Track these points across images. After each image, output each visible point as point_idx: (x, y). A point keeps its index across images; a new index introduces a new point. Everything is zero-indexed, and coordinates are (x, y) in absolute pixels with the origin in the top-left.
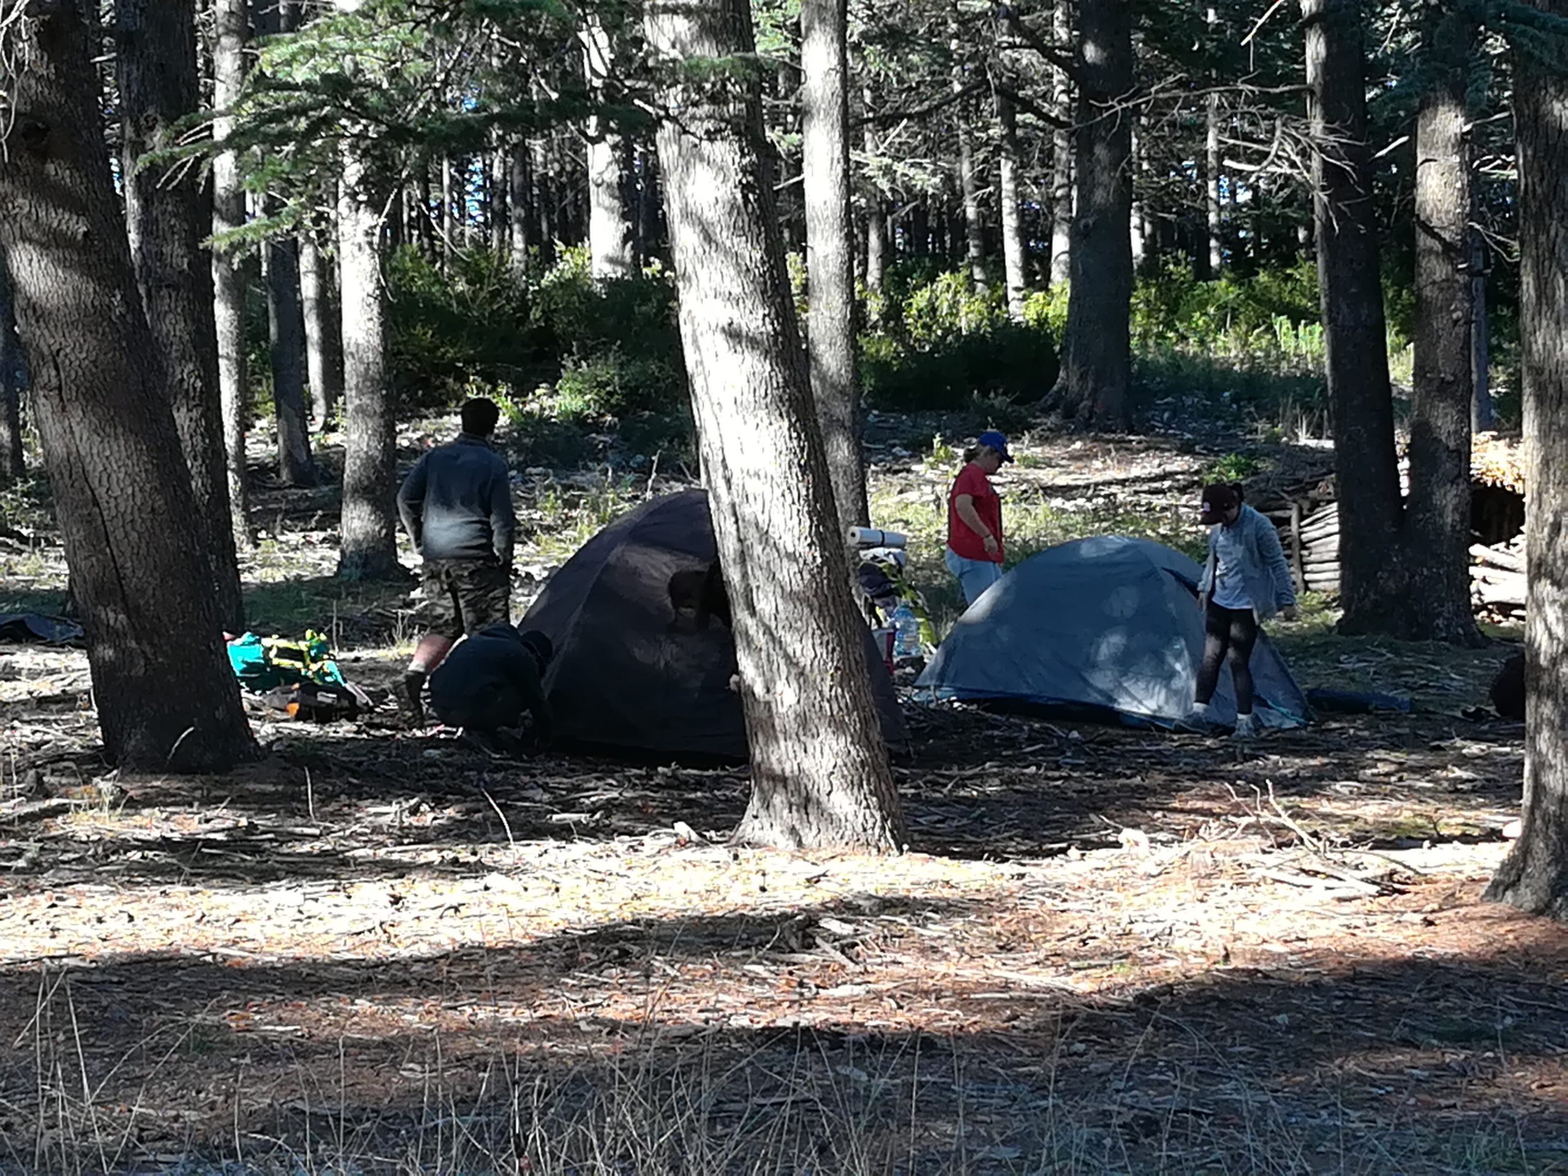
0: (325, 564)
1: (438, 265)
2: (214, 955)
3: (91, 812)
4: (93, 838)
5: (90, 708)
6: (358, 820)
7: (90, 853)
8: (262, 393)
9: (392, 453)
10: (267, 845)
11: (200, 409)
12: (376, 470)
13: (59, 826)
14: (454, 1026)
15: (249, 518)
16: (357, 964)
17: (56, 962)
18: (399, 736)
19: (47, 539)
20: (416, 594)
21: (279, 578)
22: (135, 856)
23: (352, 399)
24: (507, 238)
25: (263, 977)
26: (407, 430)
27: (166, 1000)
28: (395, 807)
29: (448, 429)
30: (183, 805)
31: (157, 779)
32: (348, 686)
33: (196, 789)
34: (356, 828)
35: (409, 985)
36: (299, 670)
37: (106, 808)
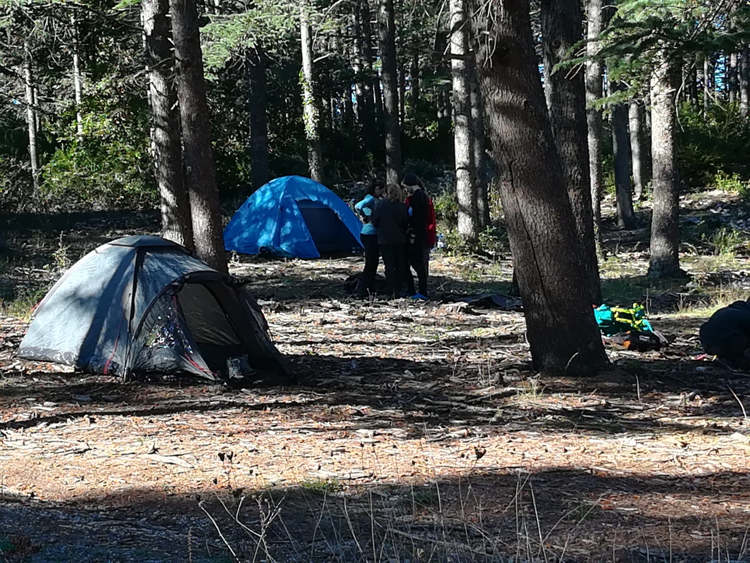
0: (641, 269)
1: (700, 112)
2: (592, 470)
3: (527, 395)
4: (528, 408)
5: (525, 342)
6: (662, 403)
7: (527, 415)
8: (608, 181)
9: (677, 211)
10: (616, 414)
11: (580, 190)
12: (669, 221)
13: (511, 401)
14: (718, 512)
15: (602, 246)
16: (666, 478)
17: (513, 470)
18: (682, 359)
19: (501, 256)
20: (689, 285)
21: (618, 276)
22: (549, 417)
23: (657, 183)
24: (737, 97)
25: (617, 482)
26: (684, 199)
27: (568, 492)
28: (681, 397)
29: (706, 198)
30: (573, 392)
31: (559, 379)
32: (655, 333)
33: (580, 384)
34: (662, 406)
35: (693, 490)
36: (630, 324)
37: (534, 393)
